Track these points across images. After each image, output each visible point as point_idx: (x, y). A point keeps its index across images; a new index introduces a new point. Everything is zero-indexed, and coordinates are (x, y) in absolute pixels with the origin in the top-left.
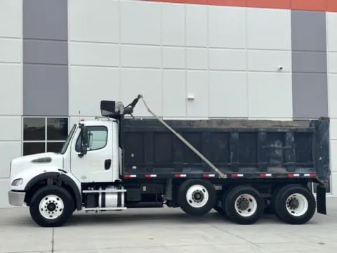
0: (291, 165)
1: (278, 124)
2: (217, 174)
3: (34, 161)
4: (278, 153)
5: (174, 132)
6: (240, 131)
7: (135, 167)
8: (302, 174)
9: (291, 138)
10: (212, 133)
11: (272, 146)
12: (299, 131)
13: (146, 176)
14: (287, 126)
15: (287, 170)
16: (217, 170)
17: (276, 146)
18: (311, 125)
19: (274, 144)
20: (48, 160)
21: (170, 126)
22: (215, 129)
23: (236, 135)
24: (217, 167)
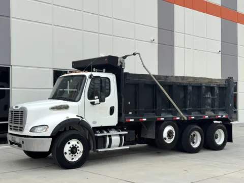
0: (216, 110)
1: (211, 81)
2: (181, 118)
3: (53, 108)
4: (209, 101)
5: (159, 84)
6: (193, 85)
7: (130, 113)
8: (222, 116)
9: (217, 91)
10: (178, 86)
11: (206, 96)
12: (221, 86)
13: (140, 120)
14: (215, 82)
15: (214, 113)
16: (182, 114)
17: (208, 96)
18: (226, 82)
19: (207, 94)
20: (66, 107)
21: (157, 80)
22: (180, 83)
23: (190, 88)
24: (182, 112)
